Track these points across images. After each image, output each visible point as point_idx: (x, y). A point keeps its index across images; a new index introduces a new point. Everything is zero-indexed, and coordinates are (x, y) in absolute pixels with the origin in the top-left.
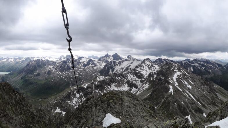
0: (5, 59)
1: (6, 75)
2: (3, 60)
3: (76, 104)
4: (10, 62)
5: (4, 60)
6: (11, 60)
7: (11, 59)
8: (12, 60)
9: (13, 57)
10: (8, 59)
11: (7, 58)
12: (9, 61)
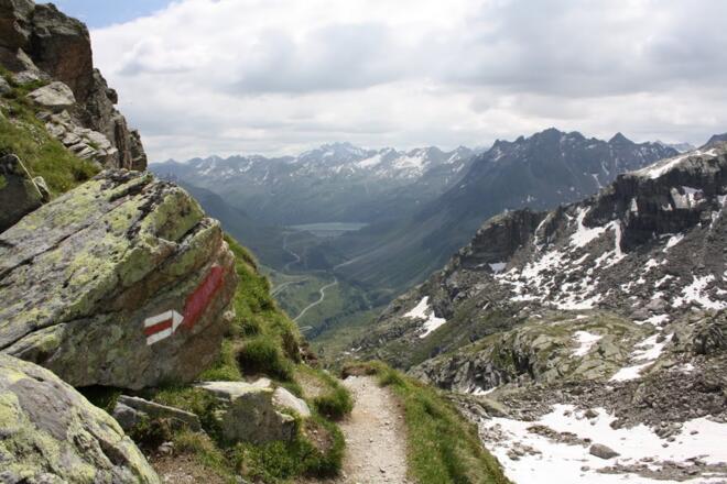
0: (371, 154)
2: (358, 158)
4: (400, 171)
5: (363, 164)
6: (407, 159)
7: (412, 154)
8: (416, 162)
10: (394, 155)
11: (383, 150)
12: (399, 164)
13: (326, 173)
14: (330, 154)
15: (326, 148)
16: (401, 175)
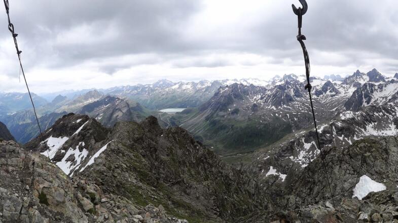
0: (175, 84)
1: (177, 113)
3: (304, 161)
4: (185, 90)
5: (173, 87)
6: (186, 86)
7: (187, 84)
8: (189, 86)
9: (190, 82)
10: (182, 84)
11: (179, 83)
12: (184, 87)
13: (164, 91)
14: (162, 83)
15: (160, 81)
16: (185, 91)
